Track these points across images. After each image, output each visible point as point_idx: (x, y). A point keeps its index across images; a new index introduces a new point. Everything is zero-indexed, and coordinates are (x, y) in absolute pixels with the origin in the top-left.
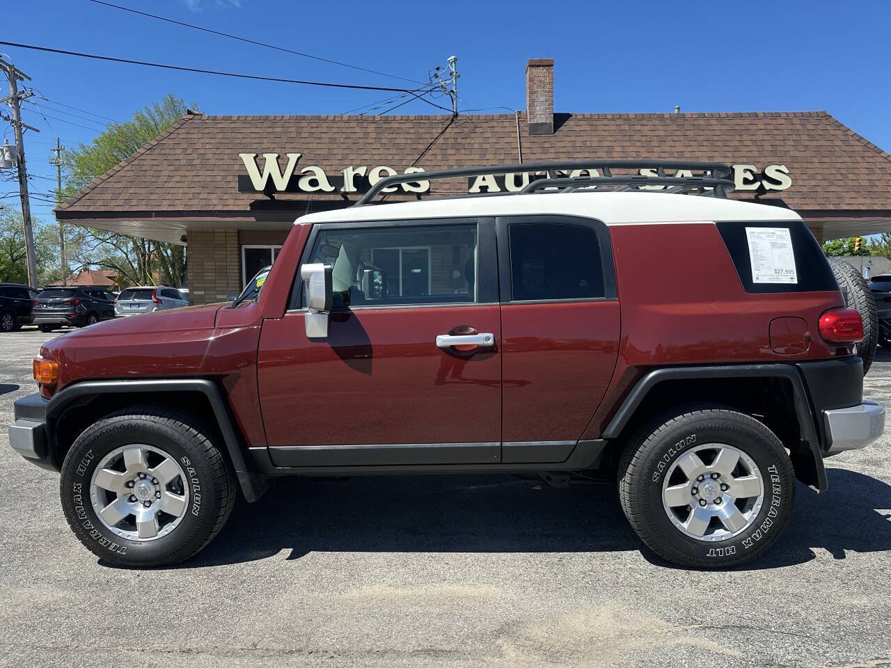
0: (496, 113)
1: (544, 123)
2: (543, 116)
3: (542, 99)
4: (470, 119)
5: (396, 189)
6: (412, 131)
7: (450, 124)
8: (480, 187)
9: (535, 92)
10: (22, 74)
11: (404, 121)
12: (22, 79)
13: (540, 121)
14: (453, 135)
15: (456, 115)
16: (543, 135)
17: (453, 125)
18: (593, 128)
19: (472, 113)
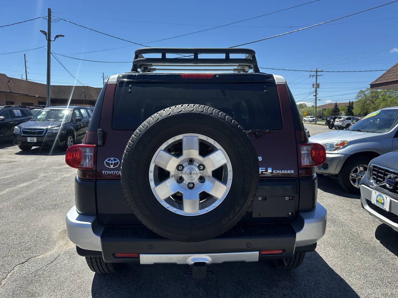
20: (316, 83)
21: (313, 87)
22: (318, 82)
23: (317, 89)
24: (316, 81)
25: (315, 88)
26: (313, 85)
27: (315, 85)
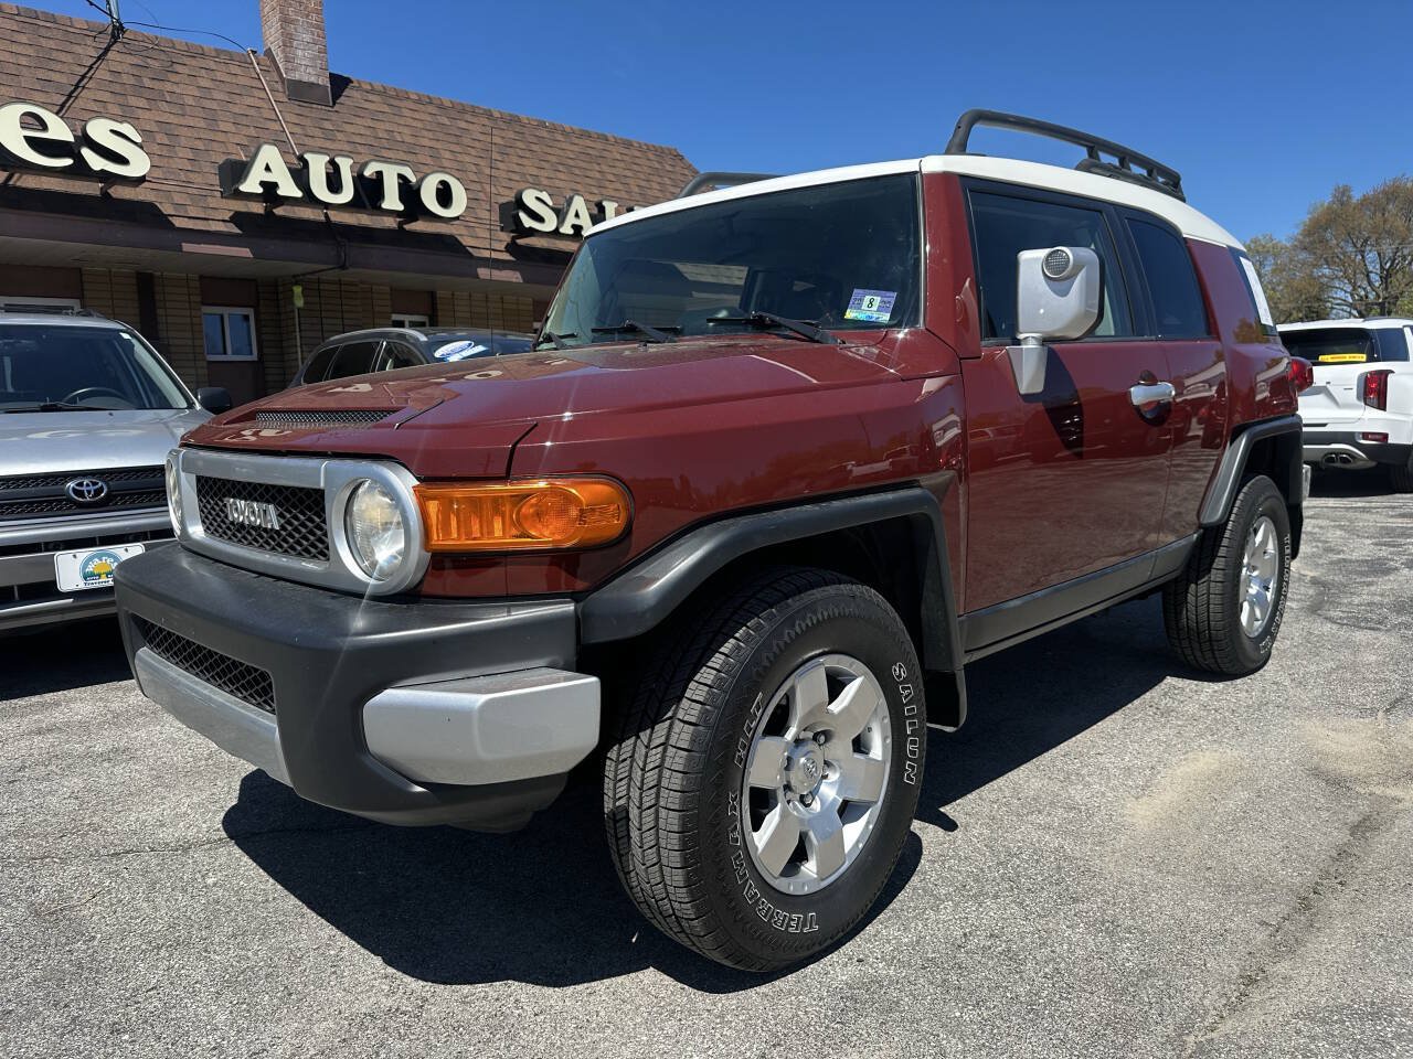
0: (209, 44)
1: (313, 84)
2: (309, 70)
3: (307, 37)
4: (156, 46)
9: (292, 22)
13: (305, 79)
15: (118, 30)
16: (315, 106)
18: (396, 111)
19: (158, 33)
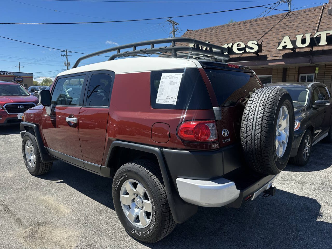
5: (243, 51)
6: (266, 23)
7: (286, 16)
8: (283, 47)
10: (177, 23)
11: (264, 20)
12: (177, 25)
14: (285, 22)
15: (290, 11)
17: (287, 17)
19: (298, 10)
20: (67, 62)
21: (65, 65)
22: (68, 61)
23: (69, 67)
24: (67, 60)
25: (67, 66)
26: (65, 63)
27: (67, 64)
